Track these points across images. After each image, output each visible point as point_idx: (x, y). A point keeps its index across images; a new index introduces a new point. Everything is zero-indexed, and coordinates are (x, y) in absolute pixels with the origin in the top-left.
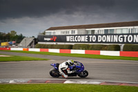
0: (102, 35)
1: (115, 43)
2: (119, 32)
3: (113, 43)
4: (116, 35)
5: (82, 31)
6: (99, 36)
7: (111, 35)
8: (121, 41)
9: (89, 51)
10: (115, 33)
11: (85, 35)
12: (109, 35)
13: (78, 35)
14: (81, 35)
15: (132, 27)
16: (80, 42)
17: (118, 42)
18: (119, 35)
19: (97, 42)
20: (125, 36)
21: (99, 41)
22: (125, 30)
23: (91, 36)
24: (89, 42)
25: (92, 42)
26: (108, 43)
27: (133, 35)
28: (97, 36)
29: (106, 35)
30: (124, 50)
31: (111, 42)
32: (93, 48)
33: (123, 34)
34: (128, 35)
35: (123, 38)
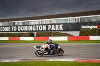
0: (21, 26)
1: (31, 31)
2: (32, 23)
3: (29, 31)
4: (31, 25)
5: (6, 23)
6: (19, 27)
7: (27, 25)
8: (35, 30)
9: (12, 38)
10: (30, 24)
11: (8, 26)
12: (26, 26)
13: (3, 27)
14: (5, 27)
15: (41, 20)
16: (5, 31)
17: (33, 31)
18: (33, 26)
19: (17, 31)
20: (37, 26)
21: (19, 30)
22: (37, 22)
23: (12, 27)
24: (11, 31)
25: (14, 31)
26: (26, 31)
27: (42, 25)
28: (17, 26)
29: (24, 26)
30: (37, 36)
31: (27, 31)
32: (14, 35)
33: (36, 25)
34: (39, 25)
35: (36, 27)
